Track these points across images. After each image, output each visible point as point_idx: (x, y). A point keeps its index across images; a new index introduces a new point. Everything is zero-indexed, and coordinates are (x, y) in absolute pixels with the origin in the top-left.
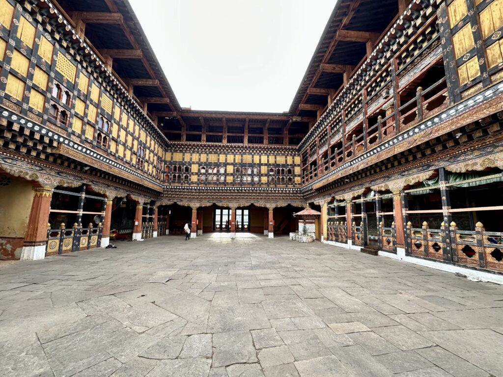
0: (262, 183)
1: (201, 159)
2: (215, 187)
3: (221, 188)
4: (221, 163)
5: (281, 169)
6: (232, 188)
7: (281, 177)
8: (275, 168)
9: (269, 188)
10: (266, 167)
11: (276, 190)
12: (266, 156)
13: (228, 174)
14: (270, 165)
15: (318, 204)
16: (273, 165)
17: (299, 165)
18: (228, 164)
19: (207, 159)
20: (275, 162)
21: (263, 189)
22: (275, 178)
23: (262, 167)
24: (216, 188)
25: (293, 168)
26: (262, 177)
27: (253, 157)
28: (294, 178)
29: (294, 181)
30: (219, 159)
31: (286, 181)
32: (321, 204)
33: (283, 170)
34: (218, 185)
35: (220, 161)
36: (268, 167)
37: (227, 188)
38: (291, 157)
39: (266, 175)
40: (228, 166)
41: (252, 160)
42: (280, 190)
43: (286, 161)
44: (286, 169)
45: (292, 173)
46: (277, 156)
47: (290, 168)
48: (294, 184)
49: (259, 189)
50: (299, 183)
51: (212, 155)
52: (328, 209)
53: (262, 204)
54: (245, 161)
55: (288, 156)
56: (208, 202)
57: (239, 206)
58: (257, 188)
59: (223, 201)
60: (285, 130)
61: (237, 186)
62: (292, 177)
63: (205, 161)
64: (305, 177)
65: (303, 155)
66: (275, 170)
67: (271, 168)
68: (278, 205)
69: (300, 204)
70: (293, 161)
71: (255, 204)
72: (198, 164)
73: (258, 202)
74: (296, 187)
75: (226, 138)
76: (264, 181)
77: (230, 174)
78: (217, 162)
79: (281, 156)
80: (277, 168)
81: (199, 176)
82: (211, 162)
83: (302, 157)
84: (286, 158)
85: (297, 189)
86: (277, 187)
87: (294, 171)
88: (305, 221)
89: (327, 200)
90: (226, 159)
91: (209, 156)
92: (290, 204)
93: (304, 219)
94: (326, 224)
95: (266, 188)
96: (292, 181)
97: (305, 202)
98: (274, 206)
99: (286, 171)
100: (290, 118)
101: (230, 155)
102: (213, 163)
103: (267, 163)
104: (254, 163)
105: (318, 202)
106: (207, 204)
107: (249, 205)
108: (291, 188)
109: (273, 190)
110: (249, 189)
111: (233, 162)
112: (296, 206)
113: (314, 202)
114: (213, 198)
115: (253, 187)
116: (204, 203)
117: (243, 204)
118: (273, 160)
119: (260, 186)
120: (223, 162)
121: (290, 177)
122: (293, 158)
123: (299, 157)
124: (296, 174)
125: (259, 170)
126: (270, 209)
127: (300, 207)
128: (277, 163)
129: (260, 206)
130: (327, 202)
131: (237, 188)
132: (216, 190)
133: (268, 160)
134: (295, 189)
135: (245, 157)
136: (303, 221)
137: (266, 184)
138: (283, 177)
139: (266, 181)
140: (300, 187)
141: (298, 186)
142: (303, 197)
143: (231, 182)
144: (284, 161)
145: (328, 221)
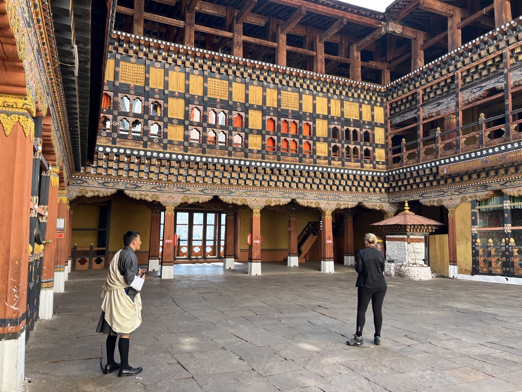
0: (319, 157)
1: (191, 88)
2: (224, 159)
3: (237, 162)
4: (235, 103)
5: (352, 129)
6: (261, 162)
7: (352, 147)
8: (342, 127)
9: (331, 168)
10: (326, 122)
11: (344, 173)
12: (326, 100)
13: (251, 131)
14: (333, 118)
15: (436, 204)
16: (339, 119)
17: (381, 126)
18: (252, 107)
19: (205, 90)
20: (342, 113)
21: (320, 169)
22: (343, 146)
23: (317, 121)
24: (226, 161)
25: (373, 129)
26: (317, 144)
27: (301, 98)
28: (374, 151)
29: (374, 157)
30: (231, 93)
31: (362, 155)
32: (445, 203)
33: (355, 132)
34: (230, 154)
35: (234, 99)
36: (329, 124)
38: (369, 107)
39: (325, 140)
40: (250, 112)
41: (298, 104)
42: (351, 174)
43: (361, 113)
44: (361, 130)
45: (371, 140)
46: (344, 102)
47: (368, 130)
48: (375, 163)
49: (313, 169)
50: (383, 161)
51: (217, 80)
52: (474, 214)
53: (311, 201)
54: (285, 105)
55: (364, 104)
56: (202, 193)
57: (267, 205)
58: (309, 166)
59: (234, 192)
60: (355, 50)
61: (270, 159)
62: (370, 148)
63: (200, 93)
64: (405, 151)
65: (391, 105)
66: (342, 132)
67: (334, 126)
68: (341, 205)
69: (378, 204)
70: (373, 116)
71: (298, 200)
72: (185, 98)
73: (306, 196)
74: (378, 169)
75: (240, 47)
76: (322, 152)
77: (255, 132)
78: (226, 99)
79: (352, 102)
80: (345, 128)
81: (186, 128)
82: (213, 97)
83: (389, 110)
84: (360, 107)
85: (381, 172)
86: (345, 167)
87: (373, 135)
88: (408, 237)
89: (470, 197)
90: (247, 96)
91: (208, 82)
92: (361, 203)
93: (408, 233)
94: (467, 243)
95: (327, 168)
96: (372, 157)
97: (387, 200)
98: (333, 206)
99: (361, 135)
100: (381, 24)
101: (255, 87)
102: (218, 100)
103: (326, 114)
104: (303, 111)
105: (436, 199)
106: (199, 198)
107: (287, 203)
108: (369, 171)
109: (338, 173)
110: (295, 167)
111: (260, 104)
112: (371, 208)
113: (421, 201)
114: (216, 183)
115: (302, 165)
116: (193, 196)
117: (275, 199)
118: (337, 109)
119: (315, 162)
120: (240, 101)
121: (368, 147)
122: (372, 110)
123: (382, 109)
124: (377, 143)
125: (312, 127)
126: (327, 213)
127: (378, 209)
128: (345, 117)
129: (309, 205)
130: (470, 199)
131: (271, 163)
132: (227, 164)
133: (329, 109)
134: (377, 172)
135: (286, 95)
136: (406, 237)
137: (325, 158)
138: (355, 147)
139: (325, 153)
140: (384, 169)
141: (381, 166)
142: (387, 190)
143: (257, 150)
144: (357, 113)
145: (474, 237)
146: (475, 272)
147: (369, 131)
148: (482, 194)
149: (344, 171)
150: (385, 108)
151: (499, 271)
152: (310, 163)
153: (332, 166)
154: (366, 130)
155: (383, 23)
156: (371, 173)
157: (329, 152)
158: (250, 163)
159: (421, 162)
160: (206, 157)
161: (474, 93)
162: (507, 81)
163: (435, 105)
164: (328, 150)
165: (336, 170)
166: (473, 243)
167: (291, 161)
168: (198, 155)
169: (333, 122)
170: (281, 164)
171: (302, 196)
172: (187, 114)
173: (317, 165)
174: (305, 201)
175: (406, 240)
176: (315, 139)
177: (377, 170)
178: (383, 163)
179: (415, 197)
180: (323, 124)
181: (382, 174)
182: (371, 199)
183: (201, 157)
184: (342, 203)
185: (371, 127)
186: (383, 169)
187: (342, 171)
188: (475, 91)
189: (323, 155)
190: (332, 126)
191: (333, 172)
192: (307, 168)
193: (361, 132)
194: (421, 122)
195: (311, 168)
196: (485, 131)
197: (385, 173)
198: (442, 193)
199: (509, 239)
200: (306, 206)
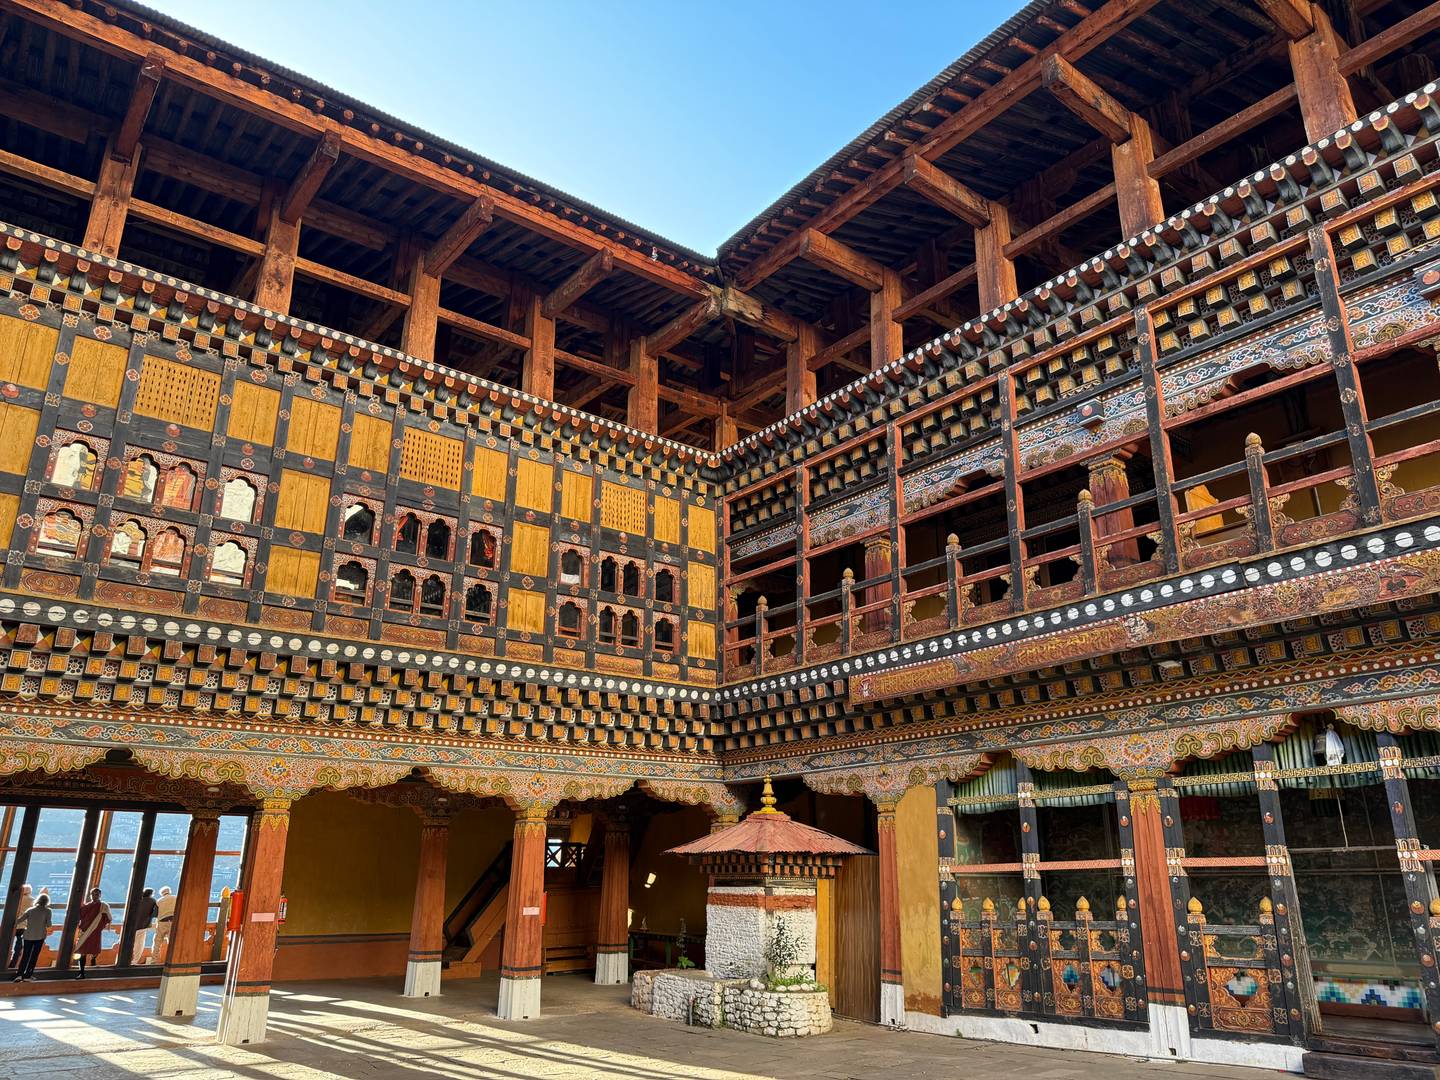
0: (514, 636)
1: (72, 377)
2: (162, 620)
3: (214, 634)
4: (236, 444)
5: (622, 560)
6: (306, 640)
7: (620, 611)
8: (594, 552)
9: (552, 671)
10: (544, 533)
11: (592, 686)
12: (549, 471)
13: (283, 536)
14: (566, 525)
15: (845, 789)
16: (585, 529)
17: (708, 559)
18: (296, 463)
19: (128, 392)
20: (596, 512)
21: (516, 672)
22: (592, 608)
23: (517, 527)
24: (171, 628)
25: (683, 567)
26: (512, 594)
27: (468, 456)
28: (683, 627)
29: (684, 646)
30: (224, 413)
31: (647, 637)
32: (870, 788)
33: (631, 569)
34: (190, 605)
35: (235, 430)
36: (553, 539)
37: (267, 635)
38: (675, 506)
39: (539, 585)
40: (287, 477)
41: (459, 473)
42: (612, 691)
43: (650, 521)
44: (649, 566)
45: (677, 595)
46: (604, 484)
47: (669, 568)
48: (685, 661)
49: (493, 669)
50: (709, 657)
51: (178, 368)
52: (942, 822)
53: (483, 774)
54: (413, 469)
55: (661, 494)
56: (64, 739)
57: (320, 784)
58: (479, 661)
59: (197, 739)
60: (643, 352)
61: (340, 631)
62: (674, 619)
63: (109, 398)
64: (764, 631)
65: (734, 504)
66: (593, 566)
67: (569, 547)
68: (578, 787)
69: (694, 787)
70: (684, 531)
71: (435, 771)
72: (40, 408)
73: (464, 757)
74: (695, 679)
75: (281, 285)
76: (524, 620)
77: (299, 541)
78: (204, 427)
79: (627, 485)
80: (603, 555)
81: (28, 506)
82: (154, 415)
83: (728, 518)
84: (650, 501)
85: (701, 691)
86: (596, 670)
87: (684, 583)
88: (769, 891)
89: (933, 770)
90: (282, 426)
91: (145, 368)
92: (644, 781)
93: (767, 880)
94: (927, 913)
95: (538, 669)
96: (676, 643)
97: (720, 774)
98: (555, 795)
99: (649, 580)
100: (708, 289)
101: (315, 404)
102: (173, 427)
103: (547, 510)
104: (473, 493)
105: (846, 774)
106: (44, 755)
107: (393, 780)
108: (667, 686)
109: (572, 686)
110: (429, 660)
111: (329, 455)
112: (672, 798)
113: (809, 779)
114: (124, 703)
115: (455, 655)
116: (23, 745)
117: (352, 766)
118: (580, 501)
119: (500, 650)
120: (255, 441)
121: (668, 616)
122: (684, 514)
123: (712, 514)
124: (695, 605)
125: (498, 543)
126: (530, 813)
127: (694, 802)
128: (603, 523)
129: (473, 786)
130: (931, 777)
131: (343, 644)
132: (174, 638)
133: (557, 497)
134: (690, 689)
135: (422, 442)
136: (760, 891)
137: (535, 639)
138: (630, 612)
139: (535, 625)
140: (712, 682)
141: (701, 674)
142: (718, 741)
143: (297, 599)
144: (639, 518)
145: (946, 894)
146: (950, 1004)
147: (673, 570)
148: (963, 762)
149: (592, 681)
150: (719, 514)
151: (1014, 1001)
152: (485, 650)
153: (553, 665)
154: (662, 567)
155: (712, 288)
156: (672, 692)
157: (549, 621)
158: (265, 642)
159: (805, 664)
160: (91, 609)
161: (933, 483)
162: (1010, 452)
163: (843, 513)
164: (547, 616)
165: (566, 677)
166: (945, 913)
167: (419, 641)
168: (57, 598)
169: (566, 536)
170: (379, 649)
171: (452, 758)
172: (41, 461)
173: (506, 658)
174: (462, 773)
175: (760, 901)
176: (507, 578)
177: (690, 683)
178: (709, 665)
179: (792, 768)
180: (536, 538)
181: (706, 696)
182: (673, 771)
183: (72, 608)
184: (581, 780)
185: (677, 560)
186: (707, 681)
187: (586, 681)
188: (936, 478)
189: (529, 629)
190: (563, 548)
191: (555, 683)
192: (470, 666)
193: (648, 571)
194: (806, 552)
195: (485, 668)
196: (961, 583)
197: (712, 692)
198: (860, 756)
199: (1037, 901)
200: (462, 790)
